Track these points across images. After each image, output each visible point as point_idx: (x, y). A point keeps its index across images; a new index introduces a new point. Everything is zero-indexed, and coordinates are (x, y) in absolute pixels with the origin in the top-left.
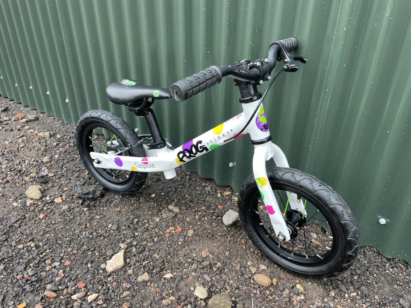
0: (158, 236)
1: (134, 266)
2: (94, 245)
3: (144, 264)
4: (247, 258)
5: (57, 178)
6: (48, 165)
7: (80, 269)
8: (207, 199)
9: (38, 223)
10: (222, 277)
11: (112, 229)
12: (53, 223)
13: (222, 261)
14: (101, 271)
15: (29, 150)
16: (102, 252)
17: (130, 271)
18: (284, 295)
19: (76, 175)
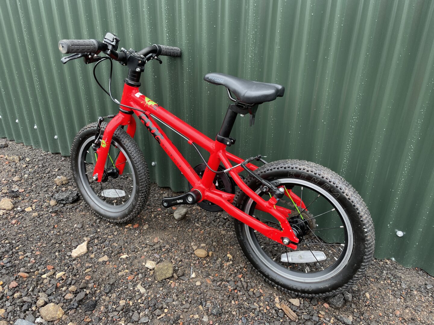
0: (118, 231)
1: (95, 252)
2: (61, 240)
3: (104, 250)
4: (192, 241)
5: (27, 193)
6: (18, 183)
7: (49, 257)
9: (11, 227)
10: (169, 255)
11: (78, 227)
12: (25, 226)
13: (170, 244)
14: (67, 257)
16: (68, 244)
17: (92, 256)
18: (217, 262)
19: (45, 190)
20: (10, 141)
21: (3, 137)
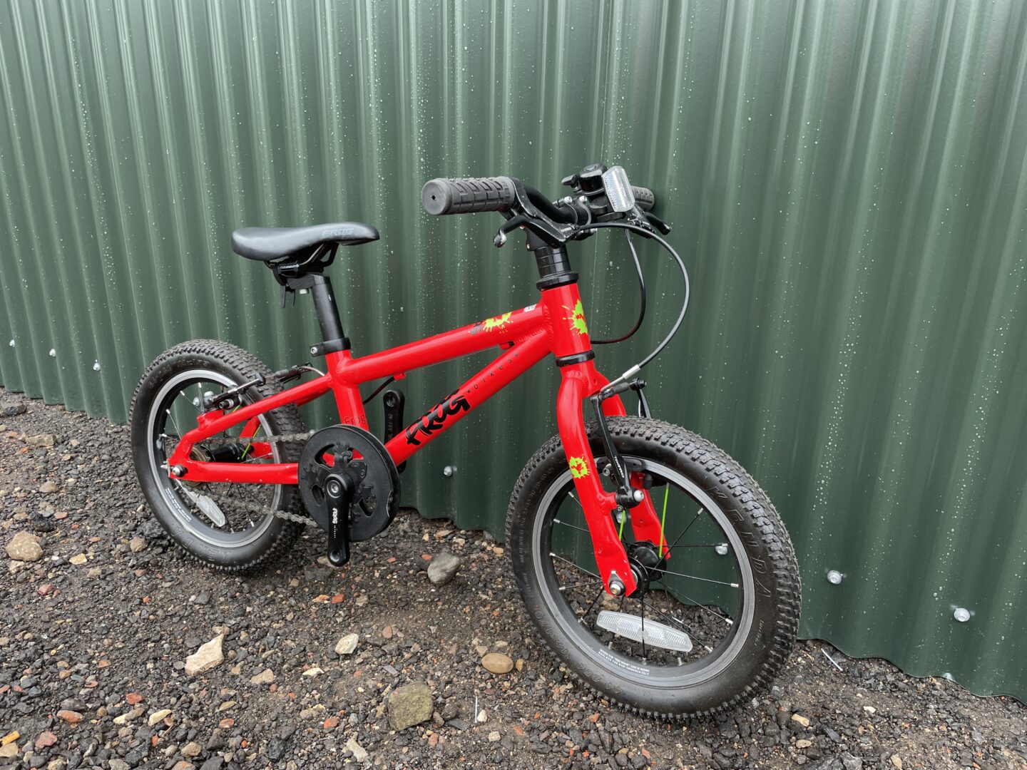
0: (295, 611)
1: (243, 662)
2: (159, 632)
3: (264, 656)
4: (473, 635)
5: (74, 522)
6: (52, 498)
7: (130, 674)
8: (402, 545)
9: (36, 602)
10: (420, 667)
11: (198, 602)
12: (70, 599)
13: (422, 642)
14: (175, 675)
15: (8, 472)
16: (175, 643)
17: (236, 670)
18: (537, 686)
19: (117, 514)
20: (32, 399)
21: (16, 390)
